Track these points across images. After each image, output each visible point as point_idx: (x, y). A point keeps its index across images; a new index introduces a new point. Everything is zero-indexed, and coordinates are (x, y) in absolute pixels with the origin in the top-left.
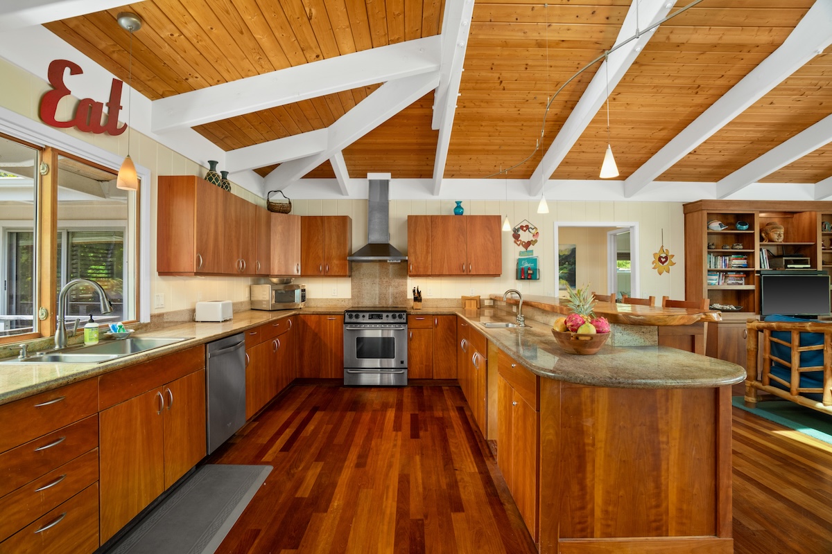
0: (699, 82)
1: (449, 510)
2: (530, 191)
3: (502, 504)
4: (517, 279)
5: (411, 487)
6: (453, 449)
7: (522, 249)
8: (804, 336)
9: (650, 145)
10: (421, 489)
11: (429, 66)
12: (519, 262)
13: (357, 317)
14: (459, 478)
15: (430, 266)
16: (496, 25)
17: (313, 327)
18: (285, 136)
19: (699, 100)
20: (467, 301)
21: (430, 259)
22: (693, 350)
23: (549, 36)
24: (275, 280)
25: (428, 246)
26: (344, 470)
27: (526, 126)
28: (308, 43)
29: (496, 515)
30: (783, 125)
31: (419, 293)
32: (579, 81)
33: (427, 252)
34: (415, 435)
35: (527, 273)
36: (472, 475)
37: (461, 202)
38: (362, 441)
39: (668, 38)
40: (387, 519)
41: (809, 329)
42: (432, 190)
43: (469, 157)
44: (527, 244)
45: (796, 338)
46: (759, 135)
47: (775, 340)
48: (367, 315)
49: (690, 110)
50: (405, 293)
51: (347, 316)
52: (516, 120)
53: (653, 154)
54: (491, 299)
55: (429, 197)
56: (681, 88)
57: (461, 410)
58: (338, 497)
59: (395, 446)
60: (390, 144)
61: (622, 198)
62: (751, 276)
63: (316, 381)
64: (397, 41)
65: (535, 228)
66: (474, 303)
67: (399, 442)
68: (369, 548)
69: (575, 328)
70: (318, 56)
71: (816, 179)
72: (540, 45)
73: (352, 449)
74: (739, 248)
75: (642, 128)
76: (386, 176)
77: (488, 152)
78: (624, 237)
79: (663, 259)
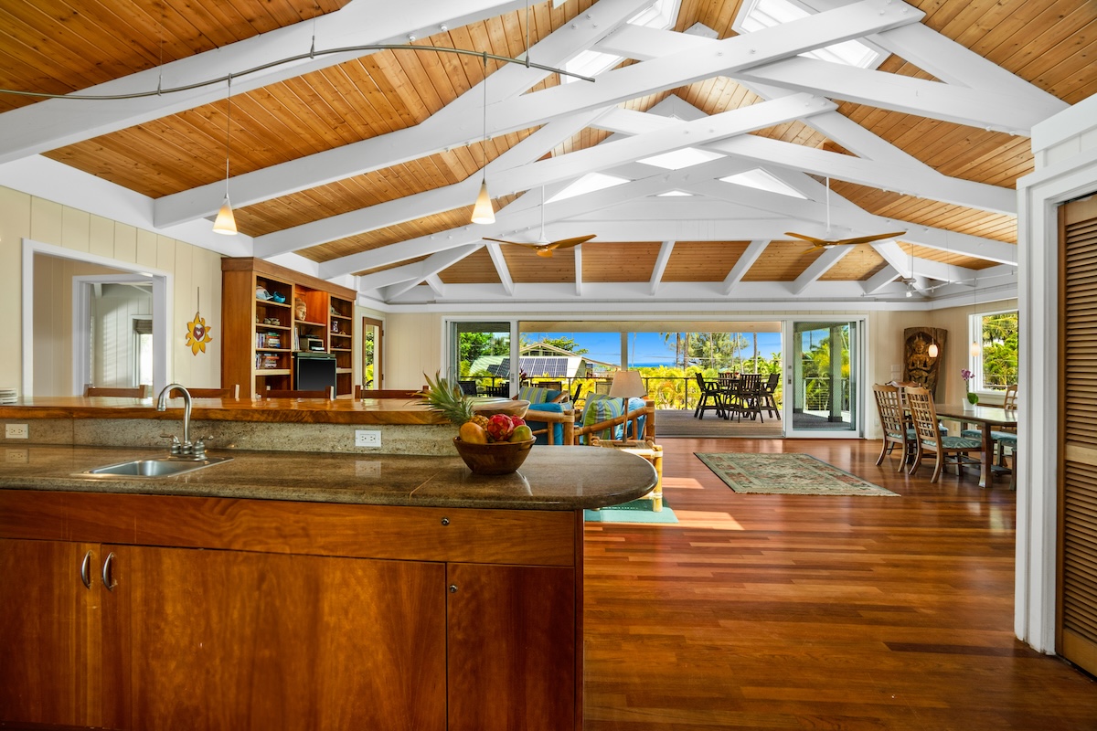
49: (314, 142)
56: (331, 113)
61: (147, 225)
62: (287, 359)
71: (322, 259)
79: (198, 332)
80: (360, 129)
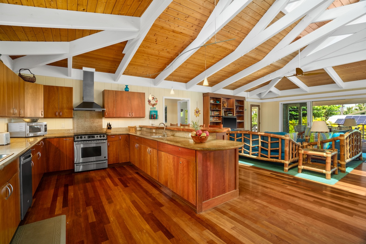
0: (214, 56)
1: (159, 207)
2: (155, 84)
3: (175, 200)
4: (150, 119)
5: (139, 204)
6: (145, 188)
7: (151, 107)
8: (237, 135)
9: (197, 72)
10: (143, 204)
11: (135, 29)
12: (150, 112)
13: (81, 138)
14: (154, 196)
15: (115, 113)
16: (161, 20)
17: (55, 145)
18: (42, 41)
19: (213, 61)
20: (131, 128)
21: (115, 110)
22: (224, 139)
23: (177, 29)
24: (27, 120)
25: (114, 104)
26: (104, 206)
27: (160, 59)
28: (83, 2)
29: (175, 204)
30: (230, 72)
31: (110, 125)
32: (182, 47)
33: (114, 107)
34: (126, 186)
35: (153, 117)
36: (158, 194)
37: (128, 86)
38: (104, 194)
39: (210, 41)
40: (138, 217)
41: (239, 133)
42: (115, 79)
43: (133, 67)
44: (153, 105)
45: (236, 135)
46: (224, 74)
47: (231, 137)
48: (87, 136)
49: (210, 63)
50: (101, 126)
51: (75, 138)
52: (157, 56)
53: (197, 75)
54: (140, 127)
55: (113, 82)
56: (210, 56)
57: (137, 173)
58: (111, 216)
59: (120, 192)
60: (100, 56)
61: (185, 89)
62: (220, 118)
63: (58, 172)
64: (123, 15)
65: (156, 99)
66: (134, 129)
67: (121, 190)
68: (139, 228)
69: (200, 134)
70: (84, 10)
71: (233, 89)
72: (173, 31)
73: (101, 197)
74: (217, 109)
75: (196, 67)
76: (93, 70)
77: (142, 66)
78: (185, 103)
79: (197, 112)
80: (219, 57)
